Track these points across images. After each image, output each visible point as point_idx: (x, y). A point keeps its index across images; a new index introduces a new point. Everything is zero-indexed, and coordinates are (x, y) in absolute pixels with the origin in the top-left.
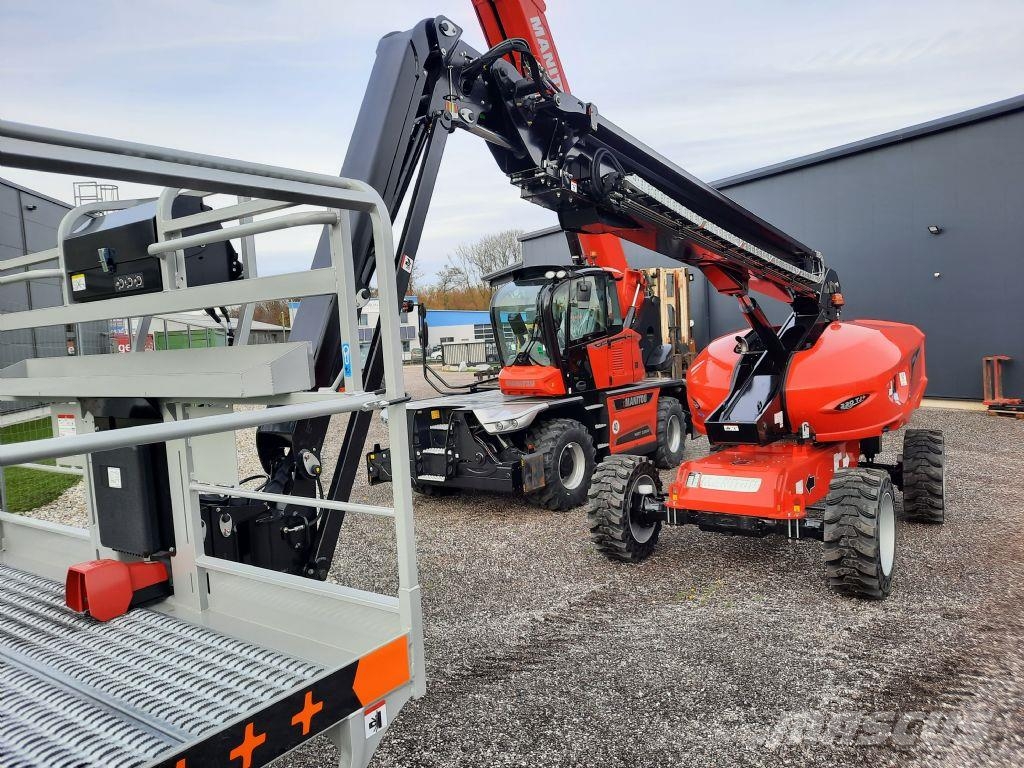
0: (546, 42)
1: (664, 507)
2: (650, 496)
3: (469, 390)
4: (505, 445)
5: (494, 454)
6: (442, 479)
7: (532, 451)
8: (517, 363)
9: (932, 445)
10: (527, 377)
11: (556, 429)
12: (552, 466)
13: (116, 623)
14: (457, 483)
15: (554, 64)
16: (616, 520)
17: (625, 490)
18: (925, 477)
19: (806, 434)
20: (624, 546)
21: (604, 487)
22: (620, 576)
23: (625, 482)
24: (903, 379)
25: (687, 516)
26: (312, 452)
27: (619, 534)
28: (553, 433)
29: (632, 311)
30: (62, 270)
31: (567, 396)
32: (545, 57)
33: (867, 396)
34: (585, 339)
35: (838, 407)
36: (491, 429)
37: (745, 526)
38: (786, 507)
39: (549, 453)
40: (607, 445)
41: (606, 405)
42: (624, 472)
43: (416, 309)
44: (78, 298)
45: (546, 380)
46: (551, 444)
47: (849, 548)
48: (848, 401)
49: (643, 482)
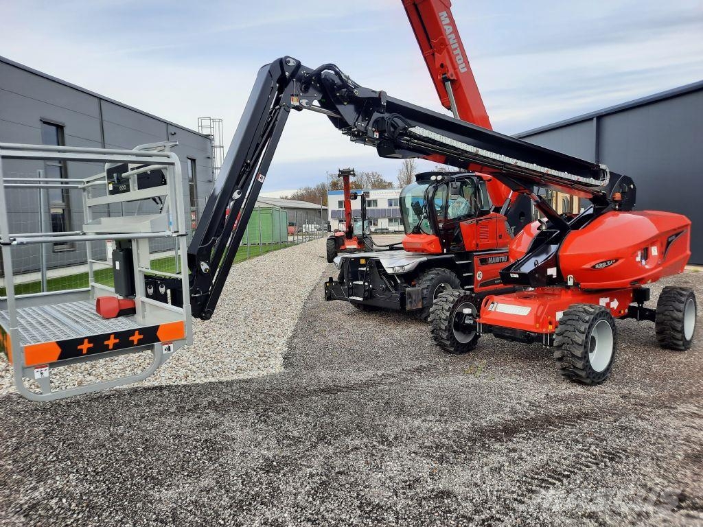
0: (451, 27)
1: (475, 322)
2: (469, 315)
3: (388, 248)
4: (399, 282)
5: (392, 286)
6: (361, 299)
7: (414, 286)
8: (414, 232)
9: (679, 297)
10: (419, 241)
11: (433, 274)
12: (428, 296)
13: (112, 320)
14: (370, 302)
15: (455, 41)
16: (443, 327)
17: (451, 310)
18: (669, 318)
19: (570, 282)
20: (448, 343)
21: (440, 308)
22: (442, 360)
23: (451, 305)
24: (654, 251)
25: (488, 328)
26: (206, 262)
27: (445, 335)
28: (430, 277)
29: (508, 201)
30: (106, 182)
31: (443, 254)
32: (449, 37)
33: (617, 261)
34: (459, 219)
35: (594, 267)
36: (390, 271)
37: (518, 336)
38: (543, 325)
39: (426, 288)
40: (473, 287)
41: (473, 260)
42: (451, 299)
43: (359, 198)
44: (112, 193)
45: (430, 243)
46: (428, 283)
47: (567, 350)
48: (601, 263)
49: (467, 306)
